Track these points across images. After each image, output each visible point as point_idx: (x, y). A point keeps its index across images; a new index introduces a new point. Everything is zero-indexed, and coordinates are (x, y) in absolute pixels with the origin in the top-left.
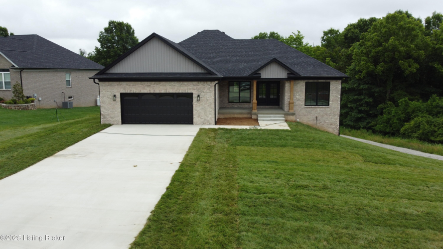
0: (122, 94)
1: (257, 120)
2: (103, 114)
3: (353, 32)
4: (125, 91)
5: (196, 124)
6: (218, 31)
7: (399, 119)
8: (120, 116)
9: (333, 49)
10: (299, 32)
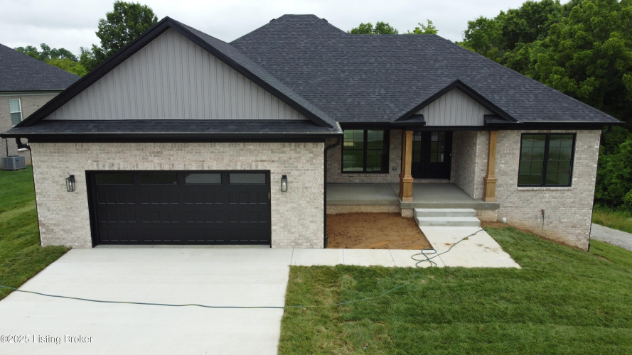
0: (90, 175)
1: (414, 222)
2: (45, 222)
3: (516, 24)
4: (98, 165)
5: (279, 247)
6: (313, 17)
8: (89, 227)
10: (430, 22)
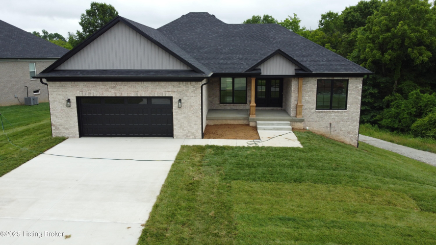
0: (78, 98)
1: (255, 128)
2: (55, 124)
3: (353, 16)
4: (82, 93)
5: (177, 138)
6: (207, 14)
7: (410, 114)
8: (77, 127)
9: (332, 34)
10: (295, 15)
